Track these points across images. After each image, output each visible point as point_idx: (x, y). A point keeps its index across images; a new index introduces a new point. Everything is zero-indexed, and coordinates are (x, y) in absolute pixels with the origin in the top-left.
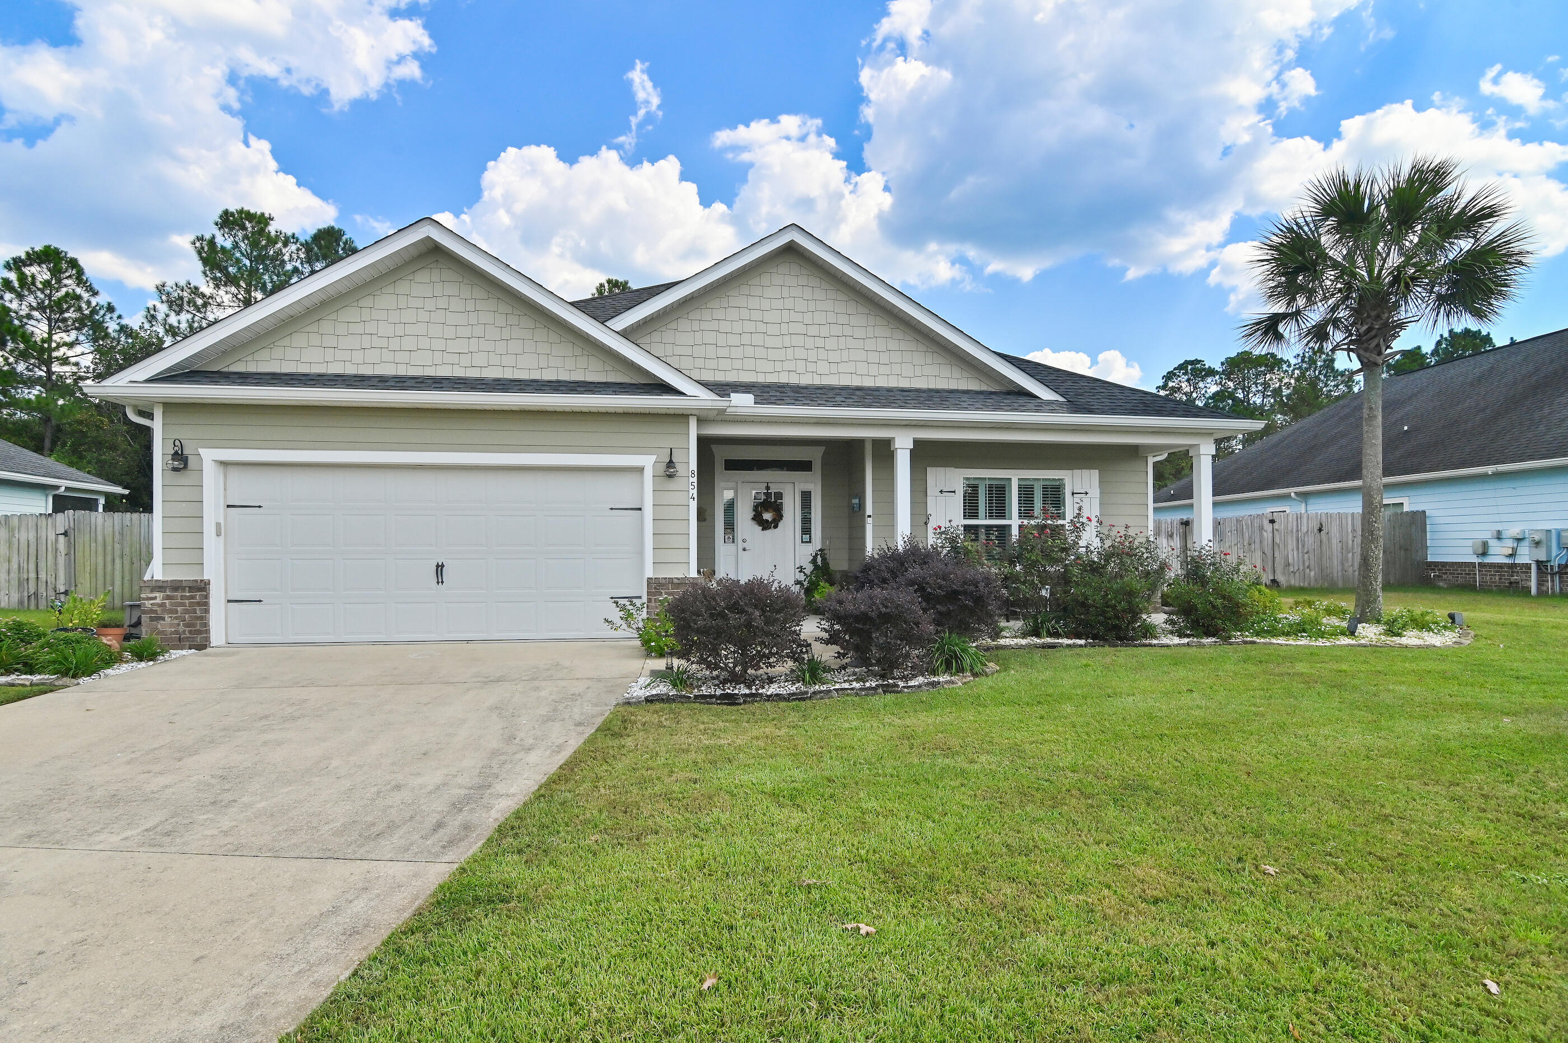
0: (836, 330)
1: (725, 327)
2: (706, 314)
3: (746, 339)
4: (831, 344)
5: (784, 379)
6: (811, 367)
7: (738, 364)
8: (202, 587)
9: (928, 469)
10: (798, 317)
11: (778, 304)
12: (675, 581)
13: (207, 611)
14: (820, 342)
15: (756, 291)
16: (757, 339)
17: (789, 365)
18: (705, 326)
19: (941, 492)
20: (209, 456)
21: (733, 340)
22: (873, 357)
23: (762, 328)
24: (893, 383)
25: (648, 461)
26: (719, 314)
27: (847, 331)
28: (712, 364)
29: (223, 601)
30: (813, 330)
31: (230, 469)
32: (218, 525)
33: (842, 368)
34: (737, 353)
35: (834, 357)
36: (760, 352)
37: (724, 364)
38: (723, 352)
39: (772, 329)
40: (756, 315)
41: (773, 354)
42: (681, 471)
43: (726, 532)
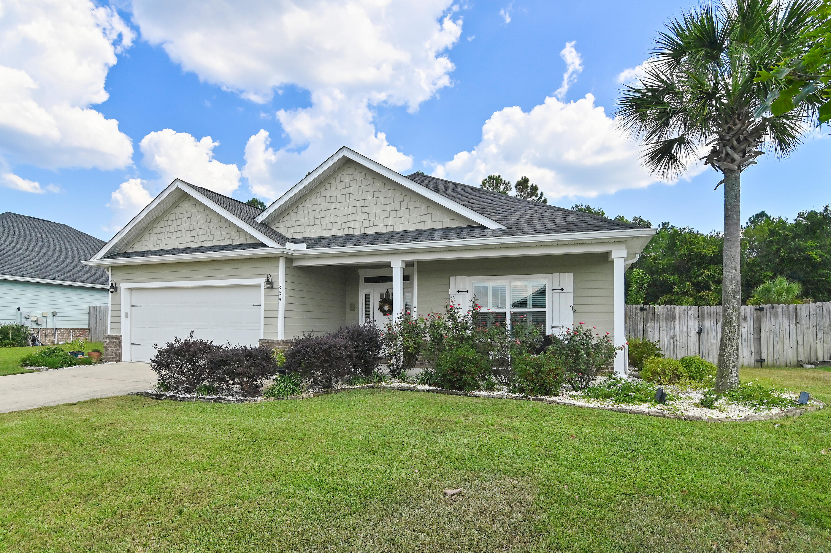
0: (373, 201)
1: (319, 208)
2: (310, 203)
3: (328, 213)
4: (371, 209)
5: (345, 232)
6: (360, 224)
7: (324, 227)
8: (119, 338)
9: (450, 278)
10: (354, 197)
11: (344, 192)
12: (270, 341)
13: (121, 347)
14: (364, 209)
15: (333, 186)
16: (334, 212)
17: (349, 225)
18: (310, 209)
19: (458, 292)
20: (123, 286)
21: (323, 214)
22: (393, 214)
23: (336, 205)
24: (404, 228)
25: (262, 281)
26: (316, 201)
27: (379, 201)
28: (312, 228)
29: (129, 344)
30: (361, 203)
31: (133, 292)
32: (127, 314)
33: (377, 222)
34: (324, 221)
35: (372, 217)
36: (335, 219)
37: (318, 228)
38: (318, 221)
39: (341, 206)
40: (333, 199)
41: (342, 219)
42: (275, 286)
43: (366, 317)
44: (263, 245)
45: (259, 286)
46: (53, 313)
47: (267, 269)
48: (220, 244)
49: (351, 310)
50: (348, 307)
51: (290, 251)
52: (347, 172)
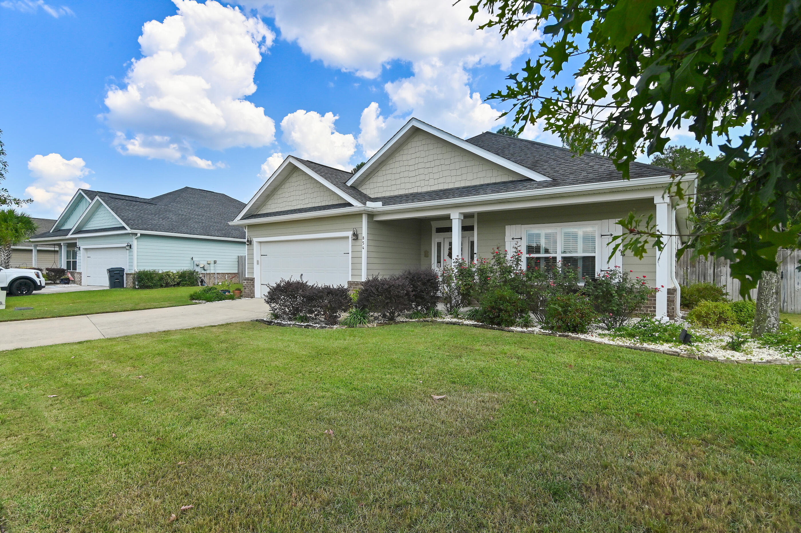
0: (437, 163)
1: (394, 171)
2: (388, 167)
3: (402, 175)
4: (435, 170)
5: (415, 190)
6: (427, 183)
7: (398, 187)
8: (253, 280)
9: (506, 226)
10: (422, 160)
11: (414, 156)
13: (254, 287)
14: (430, 170)
15: (406, 152)
16: (406, 174)
17: (418, 184)
18: (387, 172)
19: (513, 239)
20: (255, 240)
21: (397, 176)
22: (454, 173)
23: (407, 168)
24: (463, 184)
25: (350, 234)
26: (392, 166)
27: (442, 162)
28: (389, 188)
29: (260, 285)
30: (428, 165)
31: (262, 244)
32: (258, 261)
33: (441, 180)
34: (398, 182)
35: (436, 176)
36: (407, 180)
37: (394, 188)
38: (393, 183)
39: (412, 168)
40: (406, 163)
41: (412, 180)
42: (360, 237)
43: (438, 262)
44: (350, 205)
45: (347, 238)
46: (214, 261)
47: (353, 224)
48: (320, 205)
49: (425, 256)
50: (423, 253)
51: (370, 209)
52: (416, 139)
